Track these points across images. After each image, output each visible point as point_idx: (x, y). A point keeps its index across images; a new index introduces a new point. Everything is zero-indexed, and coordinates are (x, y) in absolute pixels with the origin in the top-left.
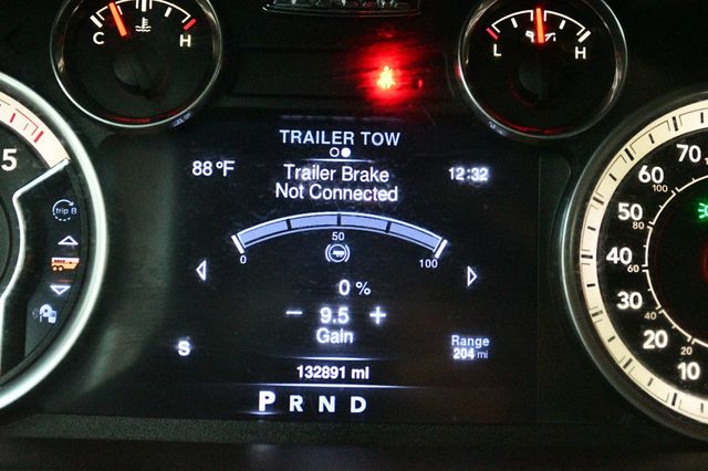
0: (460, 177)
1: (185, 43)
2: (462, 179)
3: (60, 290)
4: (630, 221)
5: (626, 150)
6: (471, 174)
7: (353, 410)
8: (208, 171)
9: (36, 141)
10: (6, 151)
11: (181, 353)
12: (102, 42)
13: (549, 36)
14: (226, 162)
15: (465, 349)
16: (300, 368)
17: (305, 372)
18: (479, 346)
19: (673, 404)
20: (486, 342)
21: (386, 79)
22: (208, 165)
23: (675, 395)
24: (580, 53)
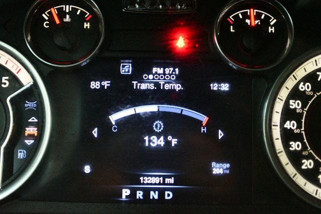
0: (215, 89)
1: (87, 27)
2: (217, 89)
3: (29, 142)
4: (295, 109)
5: (294, 76)
6: (221, 87)
7: (166, 198)
8: (98, 86)
9: (18, 73)
10: (4, 78)
11: (86, 172)
12: (48, 27)
13: (257, 22)
14: (106, 82)
15: (218, 169)
16: (142, 178)
17: (144, 180)
18: (225, 167)
19: (316, 194)
20: (228, 165)
21: (181, 43)
22: (98, 84)
23: (317, 190)
24: (271, 30)
